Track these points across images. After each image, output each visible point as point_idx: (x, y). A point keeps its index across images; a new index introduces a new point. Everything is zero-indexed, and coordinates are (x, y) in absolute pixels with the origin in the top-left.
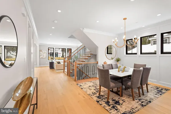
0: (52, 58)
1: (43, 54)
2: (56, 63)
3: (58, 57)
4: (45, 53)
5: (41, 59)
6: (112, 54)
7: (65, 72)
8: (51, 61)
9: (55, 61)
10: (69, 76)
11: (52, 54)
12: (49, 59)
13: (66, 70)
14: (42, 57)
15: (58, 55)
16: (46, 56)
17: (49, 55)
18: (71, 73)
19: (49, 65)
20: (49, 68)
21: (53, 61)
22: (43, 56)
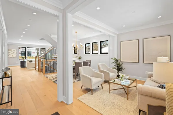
0: (23, 58)
1: (13, 53)
2: (27, 62)
3: (32, 56)
4: (15, 52)
5: (11, 58)
6: (77, 53)
7: (36, 69)
8: (22, 60)
9: (27, 60)
10: (40, 72)
11: (24, 53)
12: (20, 58)
13: (37, 68)
14: (11, 56)
15: (32, 54)
16: (16, 55)
17: (20, 54)
18: (41, 69)
19: (20, 65)
20: (20, 67)
21: (25, 60)
22: (13, 55)
